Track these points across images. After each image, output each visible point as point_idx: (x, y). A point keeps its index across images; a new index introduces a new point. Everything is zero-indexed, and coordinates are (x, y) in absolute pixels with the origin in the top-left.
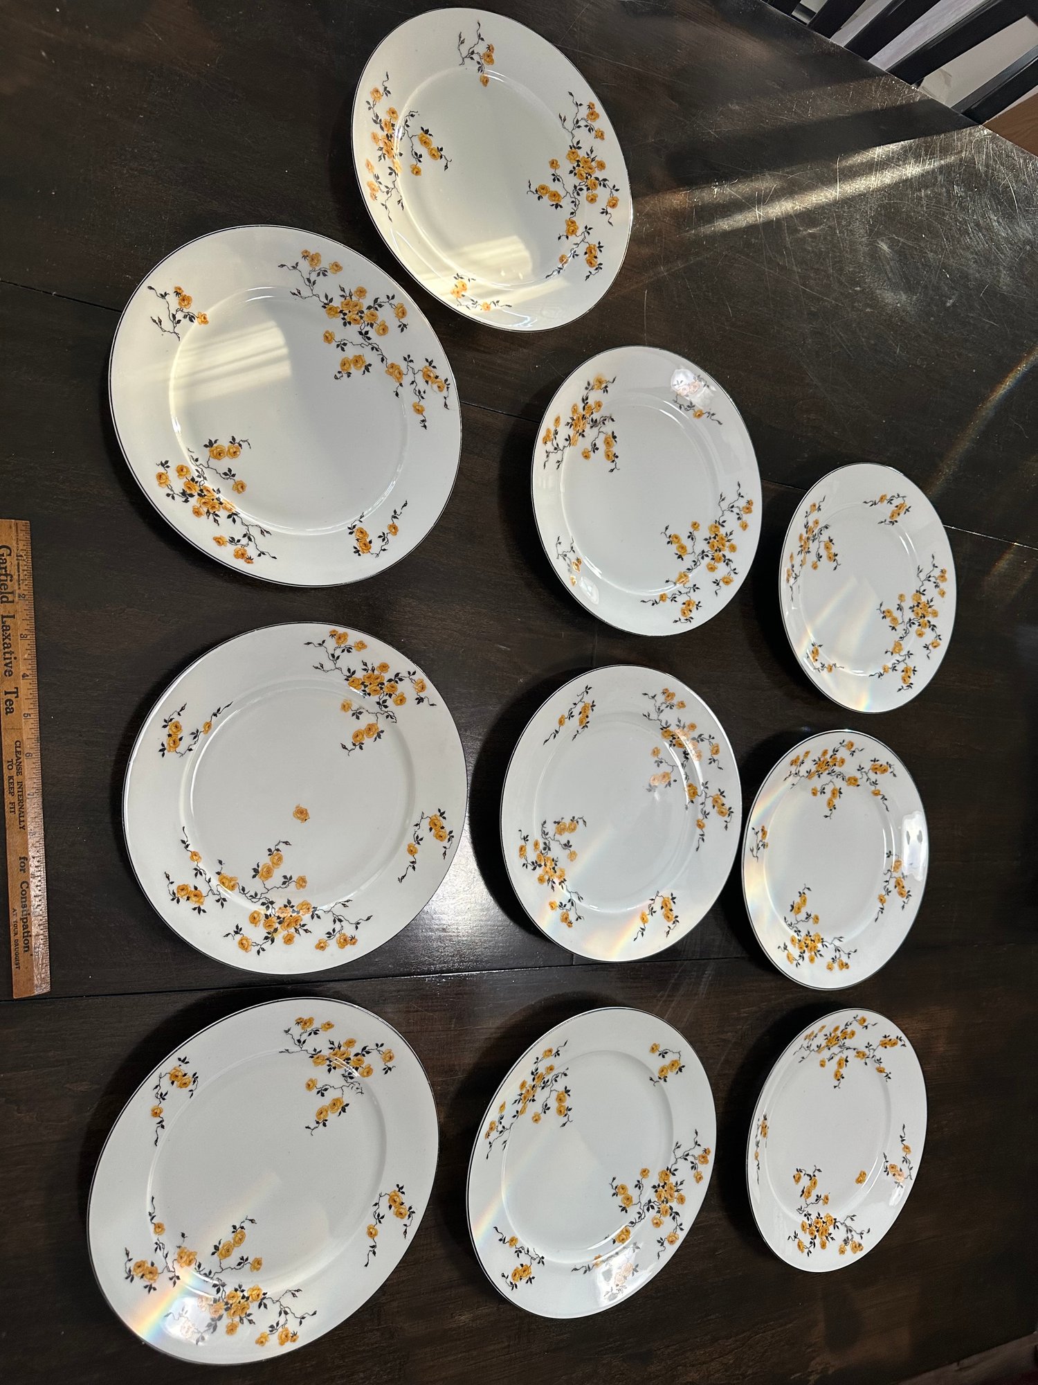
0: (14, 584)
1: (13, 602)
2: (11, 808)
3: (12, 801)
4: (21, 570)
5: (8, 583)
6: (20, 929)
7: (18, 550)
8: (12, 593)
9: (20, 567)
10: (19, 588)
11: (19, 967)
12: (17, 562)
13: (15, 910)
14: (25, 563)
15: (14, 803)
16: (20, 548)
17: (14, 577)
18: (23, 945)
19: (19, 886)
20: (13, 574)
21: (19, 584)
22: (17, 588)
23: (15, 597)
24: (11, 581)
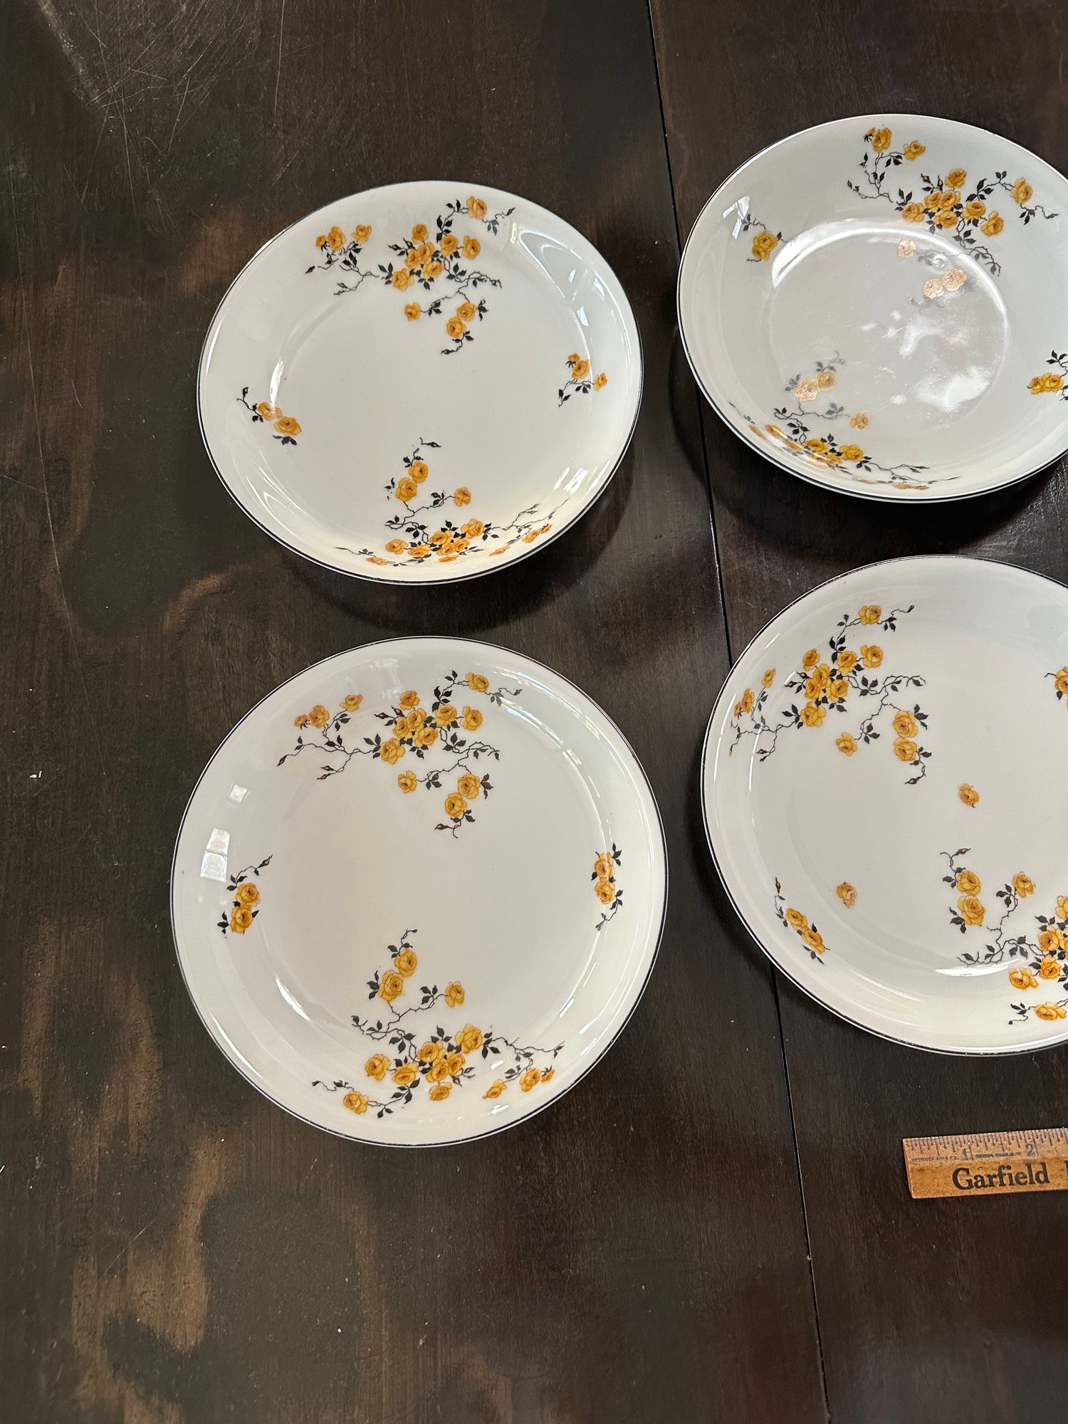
0: (1013, 1163)
1: (1043, 1165)
4: (988, 1153)
5: (1013, 1171)
7: (956, 1158)
8: (1029, 1166)
9: (984, 1153)
10: (1019, 1154)
12: (977, 1160)
14: (974, 1147)
16: (952, 1154)
17: (1002, 1163)
20: (996, 1166)
21: (1012, 1154)
22: (1019, 1157)
23: (1035, 1162)
24: (1009, 1168)
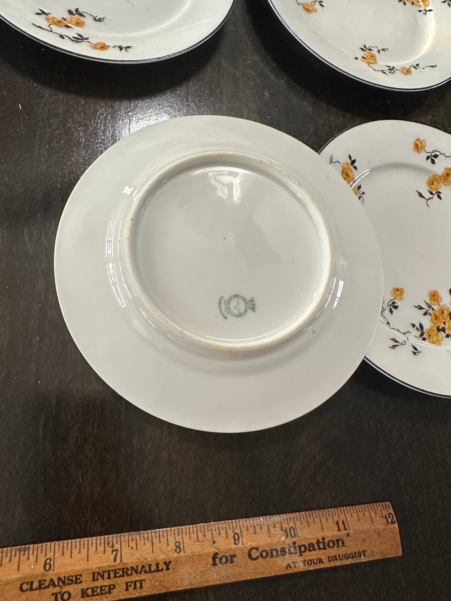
2: (135, 588)
3: (124, 586)
6: (314, 555)
11: (364, 552)
13: (289, 566)
15: (127, 583)
18: (335, 547)
19: (254, 562)
